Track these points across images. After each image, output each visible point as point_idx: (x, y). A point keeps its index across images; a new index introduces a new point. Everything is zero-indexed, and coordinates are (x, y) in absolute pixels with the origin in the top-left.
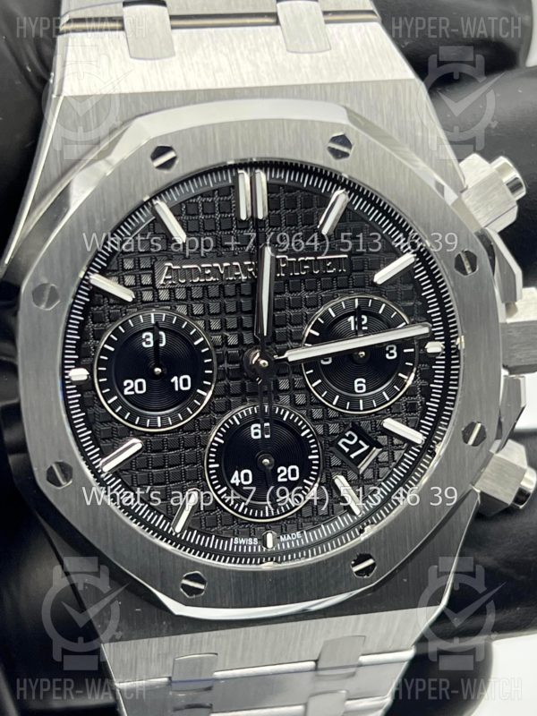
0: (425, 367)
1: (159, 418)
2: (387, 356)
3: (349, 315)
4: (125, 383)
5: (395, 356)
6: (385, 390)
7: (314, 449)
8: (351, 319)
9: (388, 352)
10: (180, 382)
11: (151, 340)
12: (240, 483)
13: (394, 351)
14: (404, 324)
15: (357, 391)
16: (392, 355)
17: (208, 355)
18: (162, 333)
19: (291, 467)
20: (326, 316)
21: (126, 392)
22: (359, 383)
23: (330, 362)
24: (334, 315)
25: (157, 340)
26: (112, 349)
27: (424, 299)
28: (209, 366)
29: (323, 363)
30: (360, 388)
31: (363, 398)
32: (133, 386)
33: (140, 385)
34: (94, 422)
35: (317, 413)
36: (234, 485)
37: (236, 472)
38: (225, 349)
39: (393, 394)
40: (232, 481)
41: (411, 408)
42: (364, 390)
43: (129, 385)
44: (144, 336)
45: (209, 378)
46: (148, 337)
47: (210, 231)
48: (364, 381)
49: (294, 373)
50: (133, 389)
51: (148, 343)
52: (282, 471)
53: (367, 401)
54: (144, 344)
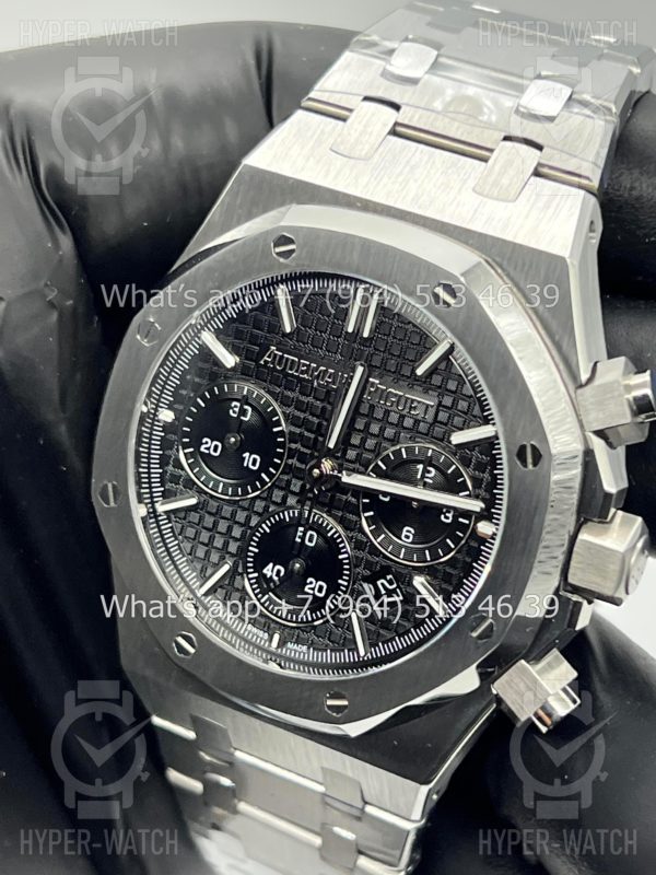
0: (474, 544)
1: (221, 485)
2: (442, 516)
3: (419, 462)
4: (204, 440)
5: (449, 521)
6: (428, 548)
7: (346, 575)
8: (420, 467)
9: (444, 514)
10: (251, 460)
11: (237, 410)
12: (271, 577)
13: (450, 515)
14: (467, 493)
15: (403, 538)
16: (447, 518)
17: (282, 445)
18: (249, 409)
19: (320, 583)
20: (397, 453)
21: (202, 449)
22: (408, 531)
23: (387, 499)
24: (405, 456)
25: (243, 412)
26: (203, 405)
27: (494, 477)
28: (280, 456)
29: (381, 498)
30: (407, 537)
31: (406, 547)
32: (209, 445)
33: (216, 448)
34: (168, 464)
36: (265, 575)
37: (271, 565)
38: (298, 446)
39: (435, 557)
40: (265, 571)
41: (447, 578)
42: (410, 540)
43: (207, 443)
44: (234, 403)
45: (277, 467)
46: (236, 406)
47: (321, 332)
48: (413, 531)
49: (353, 496)
50: (208, 449)
51: (234, 412)
52: (311, 583)
53: (409, 552)
54: (231, 411)
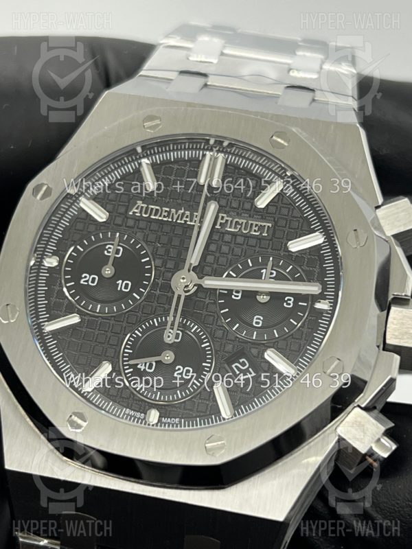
2: (285, 305)
4: (83, 275)
5: (291, 306)
7: (209, 359)
9: (286, 301)
10: (123, 285)
11: (111, 250)
13: (291, 302)
15: (254, 324)
16: (289, 304)
17: (149, 271)
21: (82, 282)
22: (257, 319)
23: (239, 298)
24: (251, 265)
27: (324, 269)
28: (148, 279)
30: (257, 323)
33: (93, 280)
35: (219, 333)
39: (282, 333)
42: (260, 325)
43: (85, 277)
45: (145, 287)
48: (262, 318)
50: (87, 281)
51: (109, 252)
54: (106, 252)
